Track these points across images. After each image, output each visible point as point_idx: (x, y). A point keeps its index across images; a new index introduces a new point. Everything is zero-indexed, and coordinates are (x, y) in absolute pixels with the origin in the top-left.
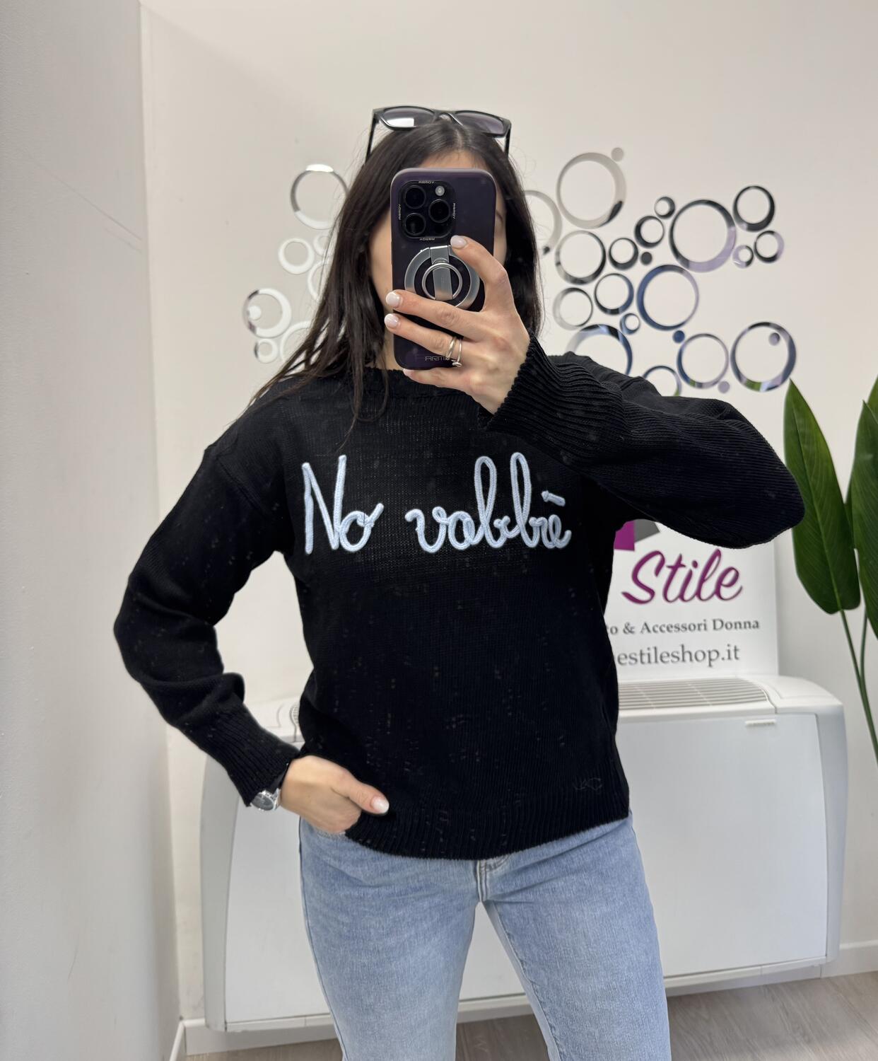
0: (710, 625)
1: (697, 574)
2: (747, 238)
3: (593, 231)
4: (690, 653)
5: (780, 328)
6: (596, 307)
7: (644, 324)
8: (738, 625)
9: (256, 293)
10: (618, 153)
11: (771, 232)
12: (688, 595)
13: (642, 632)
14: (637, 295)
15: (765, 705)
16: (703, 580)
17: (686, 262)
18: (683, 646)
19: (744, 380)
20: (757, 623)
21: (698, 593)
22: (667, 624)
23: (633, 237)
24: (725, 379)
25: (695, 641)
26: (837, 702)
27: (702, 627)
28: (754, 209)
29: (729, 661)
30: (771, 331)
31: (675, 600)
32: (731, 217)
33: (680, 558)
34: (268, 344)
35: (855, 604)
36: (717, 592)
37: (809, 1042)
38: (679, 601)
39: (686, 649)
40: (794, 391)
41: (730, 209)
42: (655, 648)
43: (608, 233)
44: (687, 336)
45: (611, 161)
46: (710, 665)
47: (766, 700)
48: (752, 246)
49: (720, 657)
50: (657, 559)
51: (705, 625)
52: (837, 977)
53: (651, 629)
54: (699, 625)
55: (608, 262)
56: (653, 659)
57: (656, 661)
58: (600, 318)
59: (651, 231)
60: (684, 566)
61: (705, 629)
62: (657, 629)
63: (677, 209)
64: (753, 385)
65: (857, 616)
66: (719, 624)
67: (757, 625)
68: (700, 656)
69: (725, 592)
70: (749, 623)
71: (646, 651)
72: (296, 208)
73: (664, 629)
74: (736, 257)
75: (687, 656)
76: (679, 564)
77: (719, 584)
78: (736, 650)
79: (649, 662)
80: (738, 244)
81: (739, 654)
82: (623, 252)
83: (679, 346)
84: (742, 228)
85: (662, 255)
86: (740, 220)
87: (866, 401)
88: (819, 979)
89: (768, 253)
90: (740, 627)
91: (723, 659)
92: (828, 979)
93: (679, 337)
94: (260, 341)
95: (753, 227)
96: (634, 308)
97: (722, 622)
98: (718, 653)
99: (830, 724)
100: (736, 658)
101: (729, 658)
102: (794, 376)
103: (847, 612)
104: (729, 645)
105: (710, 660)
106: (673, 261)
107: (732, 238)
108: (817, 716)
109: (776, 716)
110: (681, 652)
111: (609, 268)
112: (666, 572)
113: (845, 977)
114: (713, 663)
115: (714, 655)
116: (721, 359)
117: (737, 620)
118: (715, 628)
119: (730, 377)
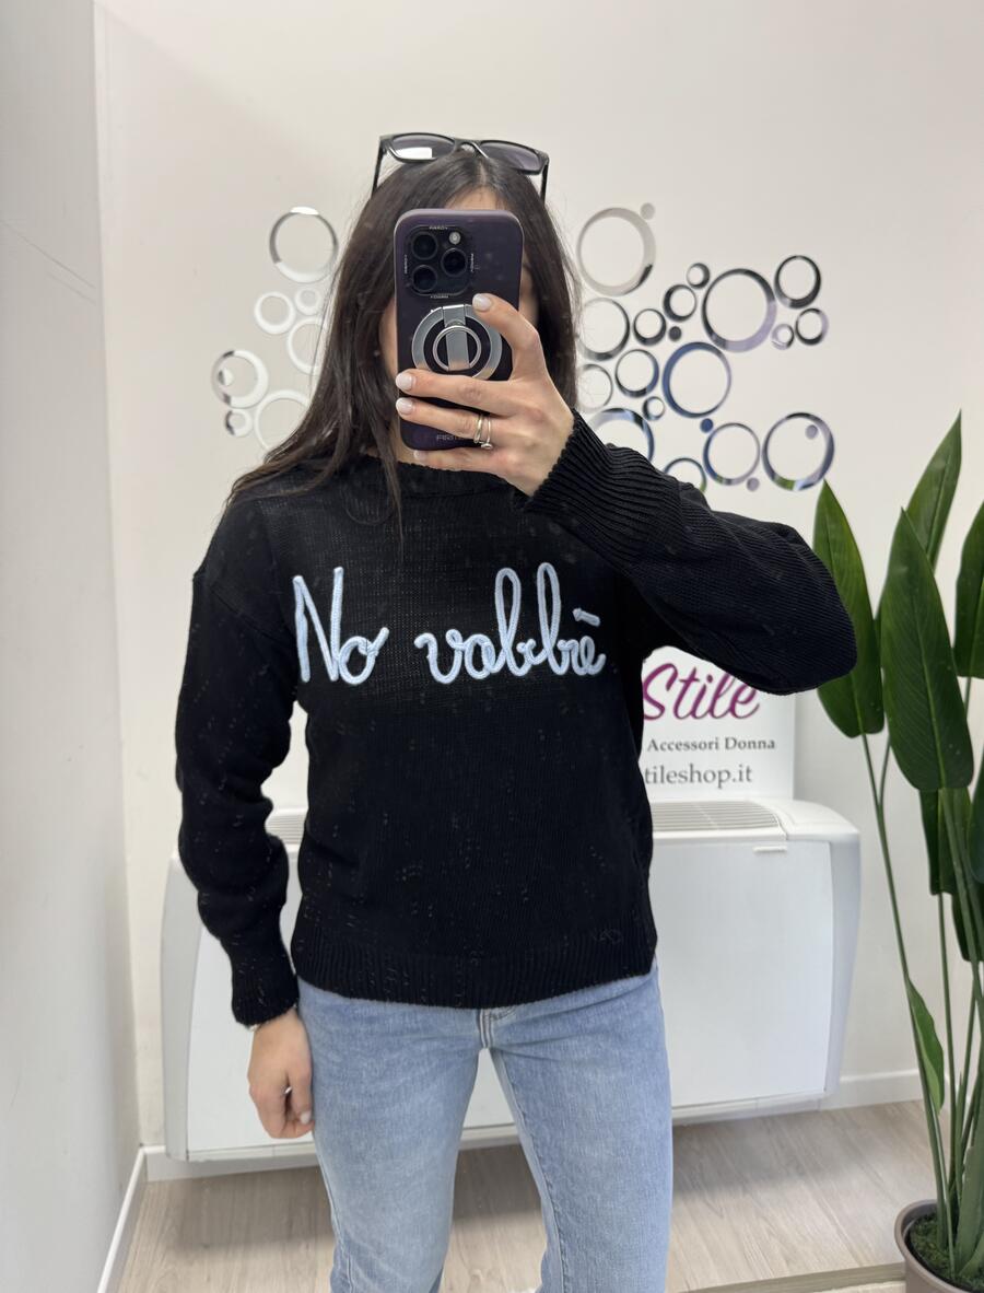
0: (722, 744)
1: (712, 689)
2: (787, 315)
3: (618, 299)
4: (699, 774)
5: (816, 419)
6: (615, 386)
7: (669, 410)
8: (752, 744)
9: (230, 354)
10: (648, 209)
11: (817, 311)
12: (699, 712)
13: (649, 749)
14: (663, 376)
15: (777, 831)
16: (717, 696)
17: (722, 342)
18: (692, 766)
19: (777, 478)
20: (773, 743)
21: (711, 710)
22: (675, 742)
23: (661, 309)
24: (754, 475)
25: (705, 761)
26: (854, 831)
27: (714, 746)
28: (797, 282)
29: (740, 783)
30: (809, 422)
31: (687, 716)
32: (772, 291)
33: (694, 672)
34: (241, 415)
35: (878, 729)
36: (732, 710)
37: (802, 1174)
38: (690, 718)
39: (695, 768)
40: (827, 492)
41: (771, 282)
42: (662, 768)
43: (633, 303)
44: (716, 426)
45: (639, 219)
46: (720, 787)
47: (776, 825)
48: (793, 326)
49: (732, 778)
50: (668, 673)
51: (717, 744)
52: (837, 1111)
53: (659, 747)
54: (711, 744)
55: (632, 336)
56: (659, 779)
57: (662, 781)
58: (620, 400)
59: (681, 303)
60: (697, 680)
61: (717, 747)
62: (665, 747)
63: (712, 279)
64: (786, 484)
65: (880, 741)
66: (731, 743)
67: (773, 745)
68: (710, 776)
69: (740, 709)
70: (764, 743)
71: (651, 770)
72: (276, 258)
73: (673, 747)
74: (775, 335)
75: (696, 776)
76: (692, 678)
77: (735, 700)
78: (748, 771)
79: (655, 781)
80: (777, 323)
81: (751, 776)
82: (649, 327)
83: (706, 436)
84: (784, 303)
85: (693, 331)
86: (782, 295)
87: (905, 509)
88: (817, 1112)
89: (811, 335)
90: (754, 746)
91: (734, 780)
92: (827, 1112)
93: (707, 426)
94: (234, 411)
95: (796, 304)
96: (658, 391)
97: (735, 741)
98: (728, 773)
99: (845, 854)
100: (748, 779)
101: (741, 779)
102: (829, 477)
103: (870, 737)
104: (741, 766)
105: (720, 781)
106: (706, 339)
107: (771, 314)
108: (831, 844)
109: (786, 843)
110: (689, 771)
111: (633, 343)
112: (678, 686)
113: (845, 1111)
114: (723, 784)
115: (724, 776)
116: (751, 452)
117: (751, 739)
118: (727, 747)
119: (761, 474)
